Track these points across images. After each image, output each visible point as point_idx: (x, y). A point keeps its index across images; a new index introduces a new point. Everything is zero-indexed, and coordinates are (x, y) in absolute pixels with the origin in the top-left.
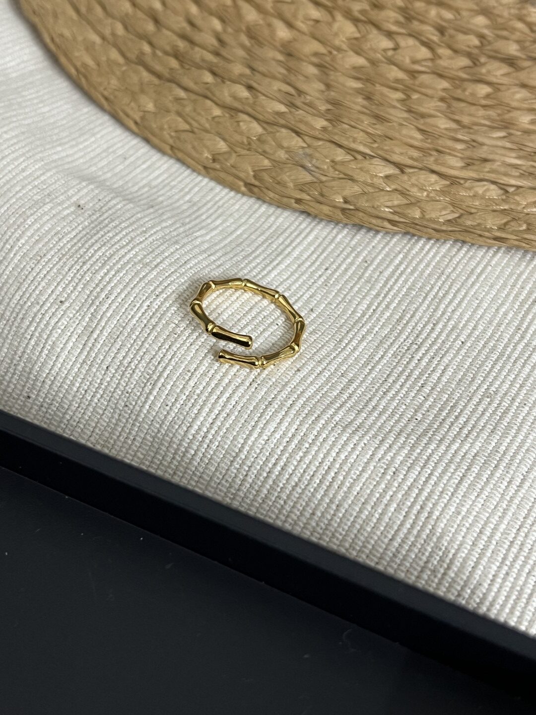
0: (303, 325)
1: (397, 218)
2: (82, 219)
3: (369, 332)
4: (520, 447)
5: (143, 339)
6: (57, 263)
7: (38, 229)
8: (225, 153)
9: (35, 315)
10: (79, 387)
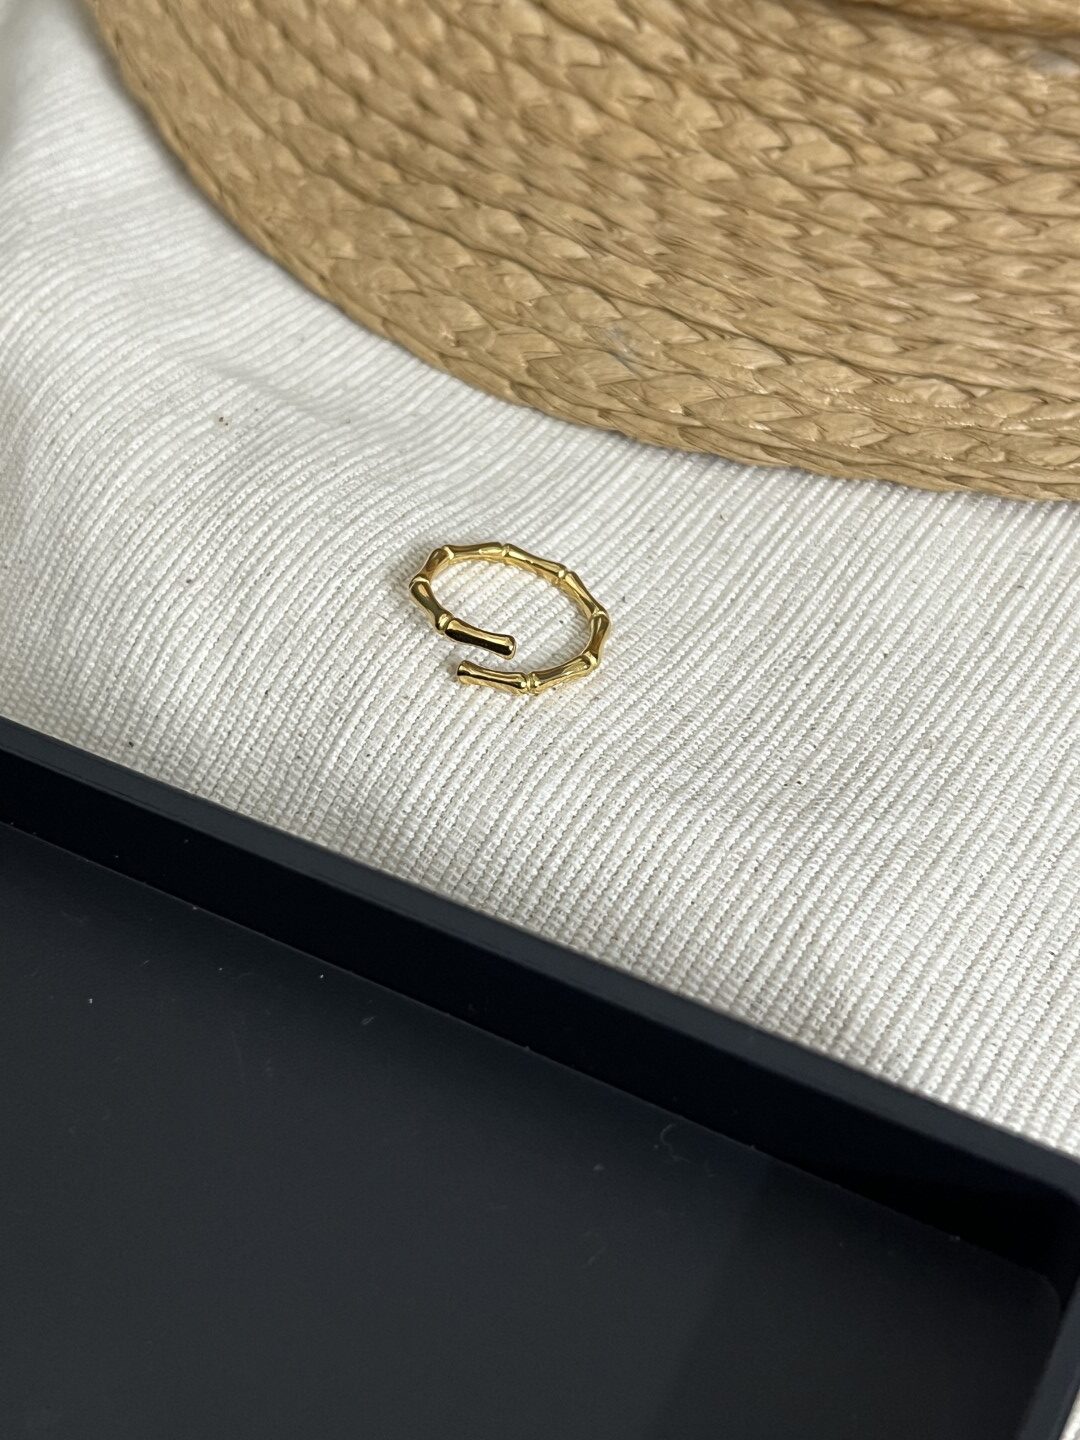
0: (606, 624)
1: (776, 442)
2: (227, 442)
3: (722, 637)
4: (978, 831)
5: (328, 644)
6: (183, 515)
7: (151, 458)
8: (477, 330)
9: (145, 603)
10: (218, 727)
